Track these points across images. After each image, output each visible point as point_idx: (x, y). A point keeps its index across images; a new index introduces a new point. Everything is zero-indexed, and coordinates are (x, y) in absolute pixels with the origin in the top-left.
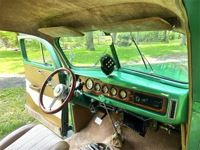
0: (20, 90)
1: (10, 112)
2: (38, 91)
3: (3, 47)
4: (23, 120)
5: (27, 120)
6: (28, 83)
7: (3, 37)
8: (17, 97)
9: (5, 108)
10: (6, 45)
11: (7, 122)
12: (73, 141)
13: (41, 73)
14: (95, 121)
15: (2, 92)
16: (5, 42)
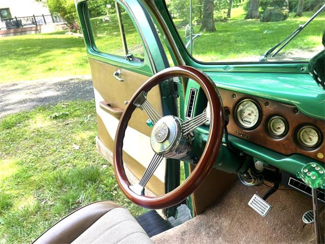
0: (91, 105)
1: (74, 146)
2: (118, 116)
3: (68, 32)
4: (94, 162)
5: (101, 163)
6: (99, 99)
7: (66, 16)
8: (86, 117)
9: (67, 137)
10: (72, 28)
11: (69, 164)
12: (192, 235)
13: (120, 79)
14: (249, 204)
15: (63, 108)
16: (71, 24)
